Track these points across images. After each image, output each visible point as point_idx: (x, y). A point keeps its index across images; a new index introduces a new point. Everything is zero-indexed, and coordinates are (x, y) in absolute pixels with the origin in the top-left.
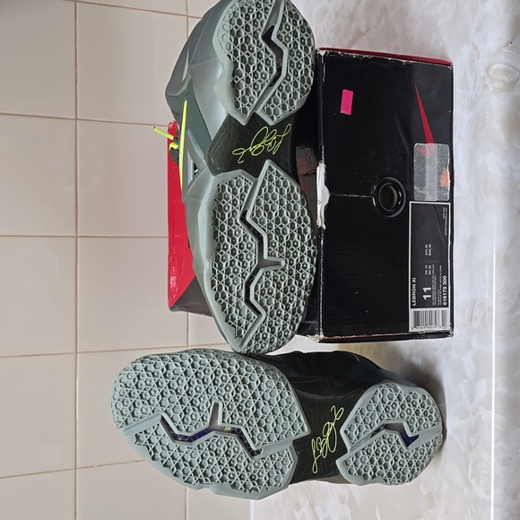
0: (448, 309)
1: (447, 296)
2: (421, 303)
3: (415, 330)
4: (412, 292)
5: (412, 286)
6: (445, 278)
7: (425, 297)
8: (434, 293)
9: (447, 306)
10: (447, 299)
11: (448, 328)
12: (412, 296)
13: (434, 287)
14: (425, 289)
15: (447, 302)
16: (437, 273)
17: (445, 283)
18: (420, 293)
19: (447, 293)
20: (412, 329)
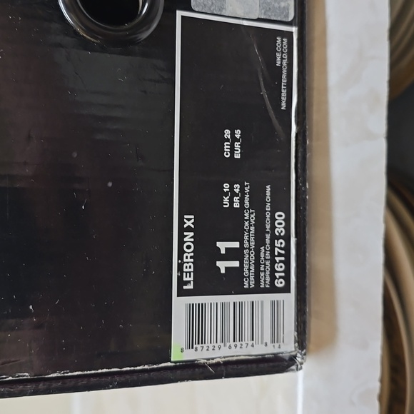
0: (289, 299)
1: (287, 263)
2: (209, 282)
3: (189, 355)
4: (181, 252)
5: (181, 237)
6: (280, 217)
7: (222, 265)
8: (249, 257)
9: (286, 289)
10: (287, 271)
11: (288, 346)
12: (183, 264)
13: (250, 240)
14: (223, 246)
15: (287, 278)
16: (258, 204)
17: (280, 229)
18: (206, 256)
19: (288, 256)
20: (180, 351)
